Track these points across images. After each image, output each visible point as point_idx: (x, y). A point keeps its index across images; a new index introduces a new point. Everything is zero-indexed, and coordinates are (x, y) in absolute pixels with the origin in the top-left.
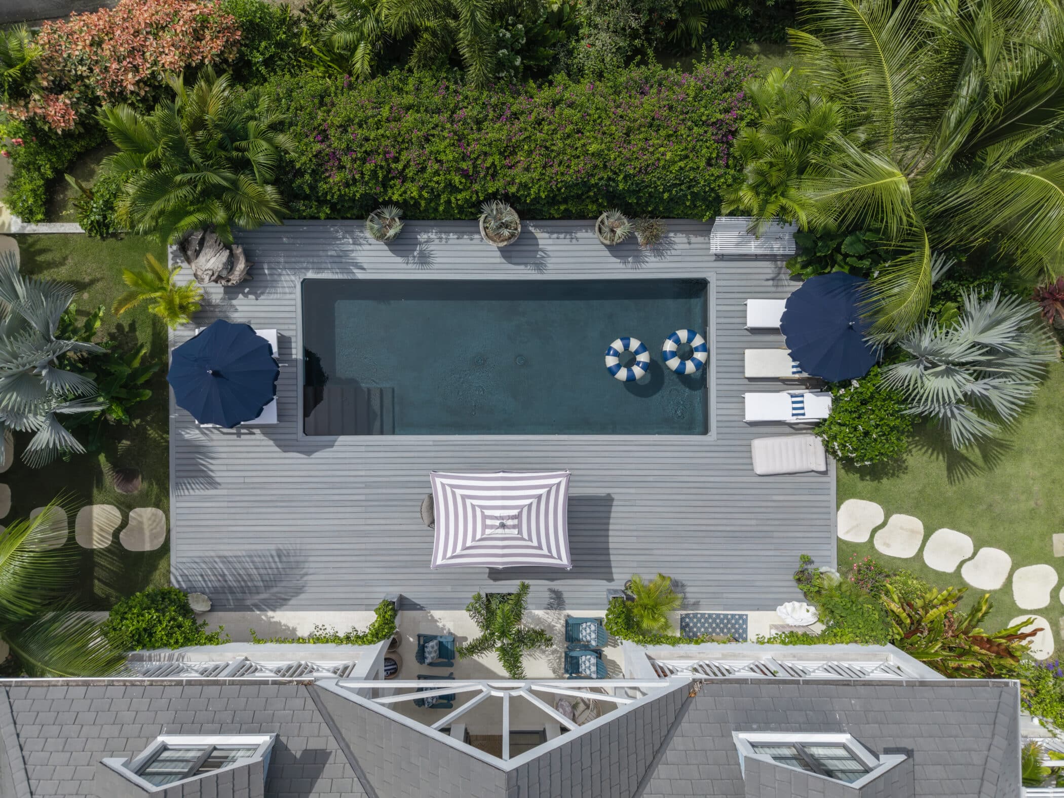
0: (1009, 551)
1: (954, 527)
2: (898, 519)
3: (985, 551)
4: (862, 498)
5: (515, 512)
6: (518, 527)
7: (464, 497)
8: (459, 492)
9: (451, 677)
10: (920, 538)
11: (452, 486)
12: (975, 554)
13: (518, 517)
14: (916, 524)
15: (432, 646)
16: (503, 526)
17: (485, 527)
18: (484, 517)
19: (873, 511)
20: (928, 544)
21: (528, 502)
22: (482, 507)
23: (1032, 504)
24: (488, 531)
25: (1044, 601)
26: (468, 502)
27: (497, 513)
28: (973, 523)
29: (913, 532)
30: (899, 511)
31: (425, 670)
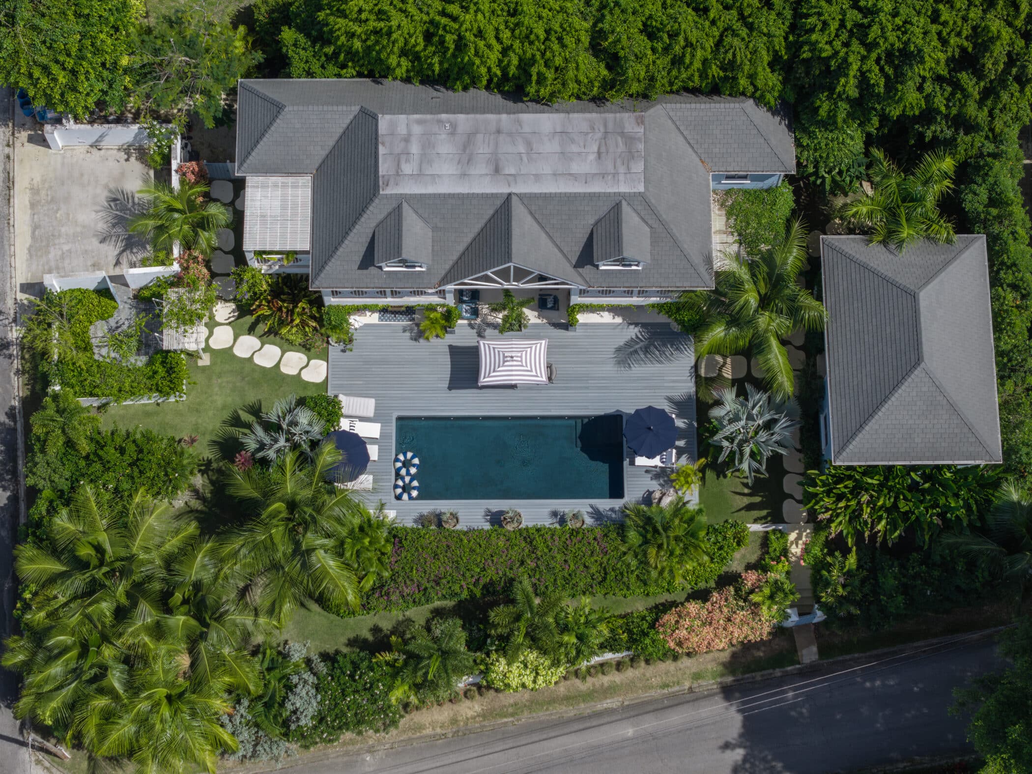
0: (234, 356)
1: (264, 368)
2: (293, 372)
3: (247, 355)
4: (313, 383)
5: (506, 364)
6: (504, 357)
7: (531, 371)
8: (534, 373)
9: (541, 290)
10: (282, 363)
11: (537, 376)
12: (253, 354)
13: (504, 362)
14: (285, 370)
15: (550, 305)
16: (512, 357)
17: (521, 357)
18: (521, 361)
19: (307, 376)
20: (278, 359)
21: (500, 369)
22: (522, 366)
23: (219, 381)
24: (519, 354)
25: (217, 330)
26: (529, 368)
27: (515, 363)
28: (253, 370)
29: (286, 365)
30: (293, 376)
31: (554, 293)
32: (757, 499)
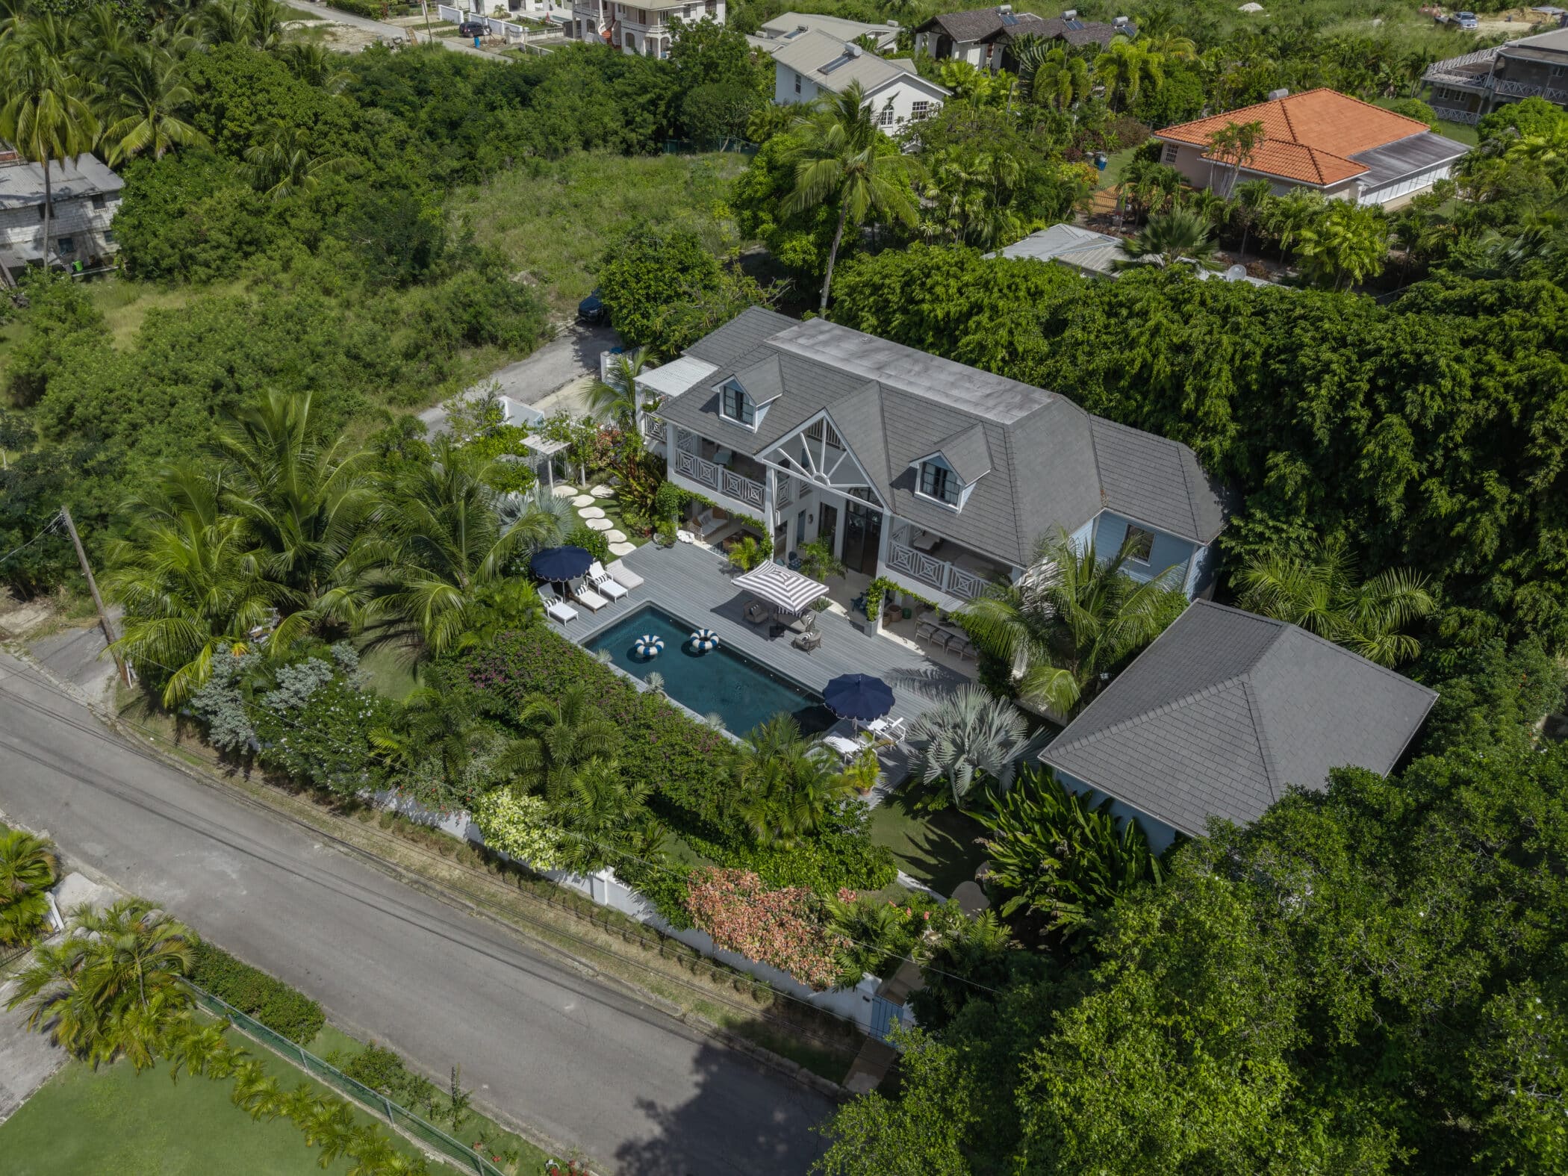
32: (932, 861)
